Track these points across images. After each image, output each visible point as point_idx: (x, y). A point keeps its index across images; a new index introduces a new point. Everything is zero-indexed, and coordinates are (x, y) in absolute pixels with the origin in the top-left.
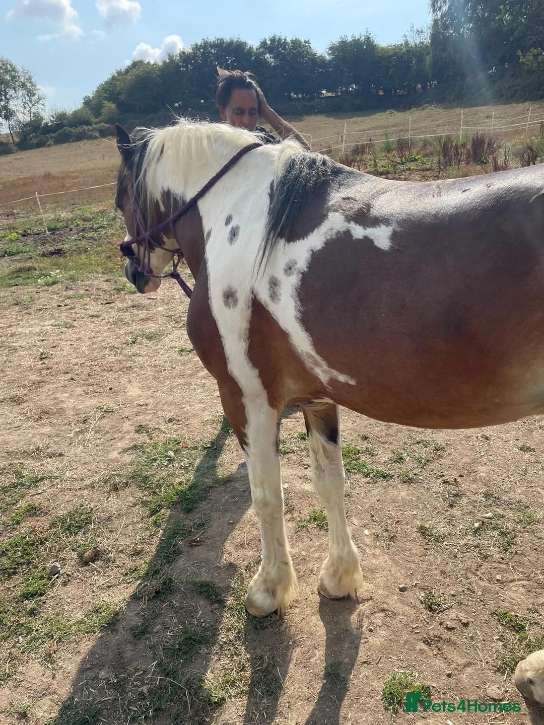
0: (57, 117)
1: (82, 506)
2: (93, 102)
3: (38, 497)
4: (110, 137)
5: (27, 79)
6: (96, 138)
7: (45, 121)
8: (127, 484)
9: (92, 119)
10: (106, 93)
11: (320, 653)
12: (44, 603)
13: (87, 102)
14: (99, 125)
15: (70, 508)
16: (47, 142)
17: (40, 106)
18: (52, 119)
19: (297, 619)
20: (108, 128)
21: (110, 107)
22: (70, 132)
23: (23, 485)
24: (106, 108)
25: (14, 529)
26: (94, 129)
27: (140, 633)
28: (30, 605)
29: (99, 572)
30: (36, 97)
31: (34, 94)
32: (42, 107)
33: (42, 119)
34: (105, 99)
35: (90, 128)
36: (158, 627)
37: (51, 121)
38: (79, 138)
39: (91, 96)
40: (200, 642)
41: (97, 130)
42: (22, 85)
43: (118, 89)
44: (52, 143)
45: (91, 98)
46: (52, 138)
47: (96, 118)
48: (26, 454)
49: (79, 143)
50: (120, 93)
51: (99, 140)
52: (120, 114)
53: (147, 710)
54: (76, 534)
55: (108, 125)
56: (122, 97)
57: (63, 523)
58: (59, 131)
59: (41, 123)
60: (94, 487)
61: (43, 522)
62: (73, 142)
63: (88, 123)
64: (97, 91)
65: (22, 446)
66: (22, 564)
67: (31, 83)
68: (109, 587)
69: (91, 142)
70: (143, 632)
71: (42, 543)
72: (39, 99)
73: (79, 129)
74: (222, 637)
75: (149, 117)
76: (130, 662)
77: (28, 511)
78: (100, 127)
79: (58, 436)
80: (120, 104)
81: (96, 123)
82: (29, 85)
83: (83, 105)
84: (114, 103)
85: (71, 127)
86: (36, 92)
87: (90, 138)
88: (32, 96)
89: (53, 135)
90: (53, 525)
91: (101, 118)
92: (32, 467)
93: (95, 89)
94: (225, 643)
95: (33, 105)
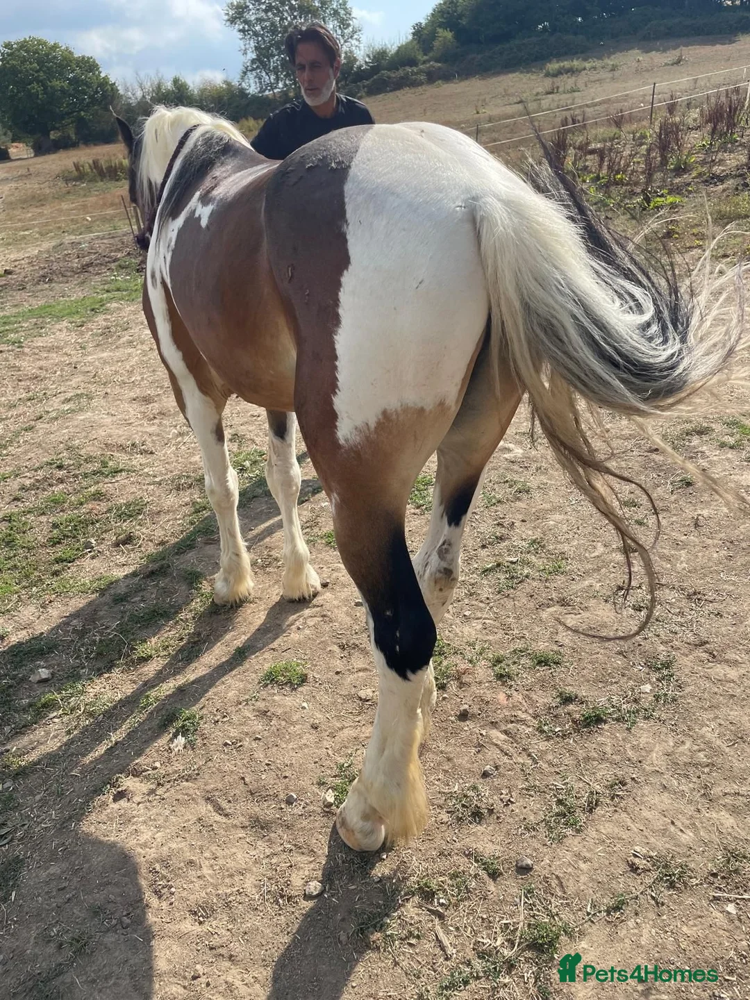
0: (374, 57)
1: (141, 498)
2: (425, 32)
3: (110, 485)
4: (440, 82)
5: (340, 5)
6: (421, 84)
7: (358, 63)
8: (190, 486)
9: (420, 57)
10: (442, 17)
11: (244, 638)
12: (69, 568)
13: (419, 32)
14: (428, 65)
15: (131, 498)
16: (358, 92)
17: (354, 42)
18: (367, 60)
19: (249, 611)
20: (440, 68)
21: (445, 37)
22: (389, 77)
23: (103, 473)
24: (440, 39)
25: (76, 508)
26: (421, 71)
27: (120, 599)
28: (56, 567)
29: (124, 553)
30: (351, 29)
31: (349, 25)
32: (357, 43)
33: (355, 60)
34: (441, 25)
35: (415, 69)
36: (137, 599)
37: (366, 62)
38: (399, 85)
39: (424, 22)
40: (162, 615)
41: (425, 72)
42: (334, 14)
43: (459, 10)
44: (364, 94)
45: (423, 25)
46: (364, 87)
47: (425, 54)
48: (122, 448)
49: (398, 93)
50: (460, 16)
51: (424, 87)
52: (457, 47)
53: (92, 652)
54: (125, 521)
55: (439, 64)
56: (464, 22)
57: (118, 510)
58: (375, 77)
59: (353, 66)
60: (160, 484)
61: (103, 506)
62: (391, 91)
63: (412, 62)
64: (432, 14)
65: (121, 441)
66: (68, 536)
67: (345, 9)
68: (124, 565)
69: (413, 90)
70: (122, 600)
71: (93, 523)
72: (354, 32)
73: (401, 73)
74: (182, 616)
75: (497, 48)
76: (102, 618)
77: (94, 495)
78: (429, 67)
79: (158, 435)
80: (459, 32)
81: (424, 62)
82: (342, 12)
83: (410, 37)
84: (451, 31)
85: (389, 70)
86: (350, 22)
87: (414, 84)
88: (345, 29)
89: (366, 83)
90: (109, 511)
91: (431, 54)
92: (122, 459)
93: (430, 11)
94: (182, 620)
95: (345, 42)
